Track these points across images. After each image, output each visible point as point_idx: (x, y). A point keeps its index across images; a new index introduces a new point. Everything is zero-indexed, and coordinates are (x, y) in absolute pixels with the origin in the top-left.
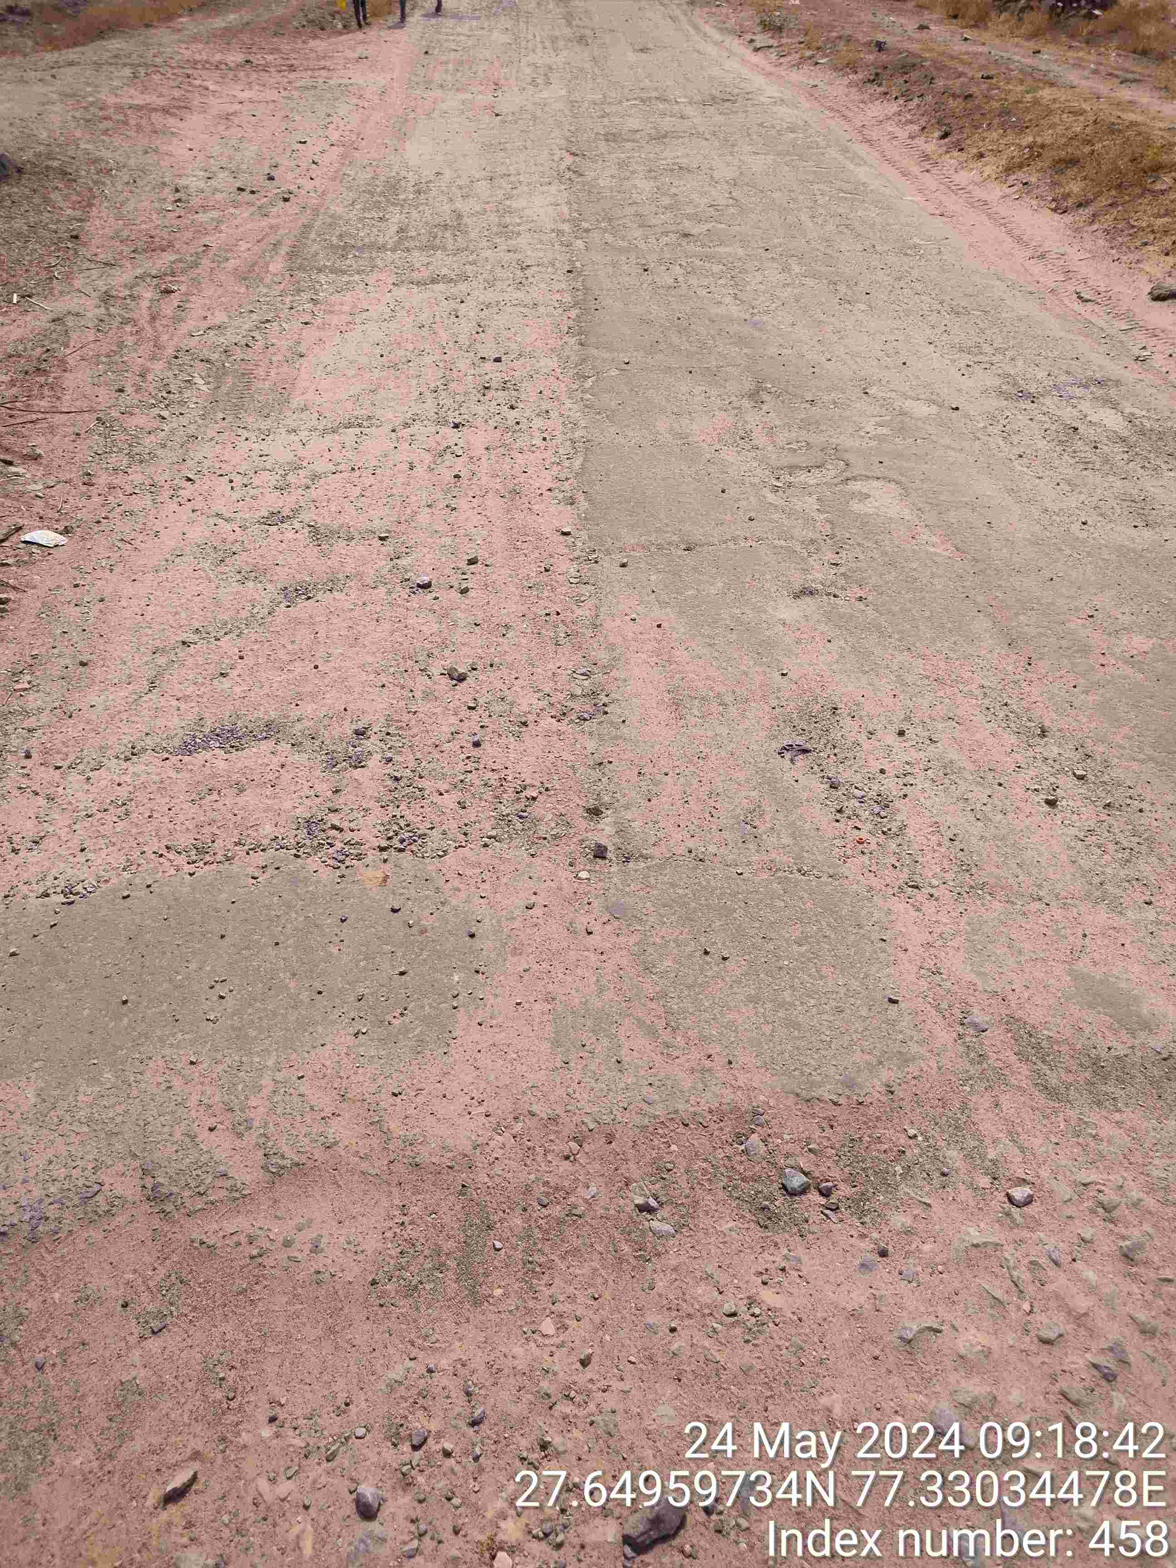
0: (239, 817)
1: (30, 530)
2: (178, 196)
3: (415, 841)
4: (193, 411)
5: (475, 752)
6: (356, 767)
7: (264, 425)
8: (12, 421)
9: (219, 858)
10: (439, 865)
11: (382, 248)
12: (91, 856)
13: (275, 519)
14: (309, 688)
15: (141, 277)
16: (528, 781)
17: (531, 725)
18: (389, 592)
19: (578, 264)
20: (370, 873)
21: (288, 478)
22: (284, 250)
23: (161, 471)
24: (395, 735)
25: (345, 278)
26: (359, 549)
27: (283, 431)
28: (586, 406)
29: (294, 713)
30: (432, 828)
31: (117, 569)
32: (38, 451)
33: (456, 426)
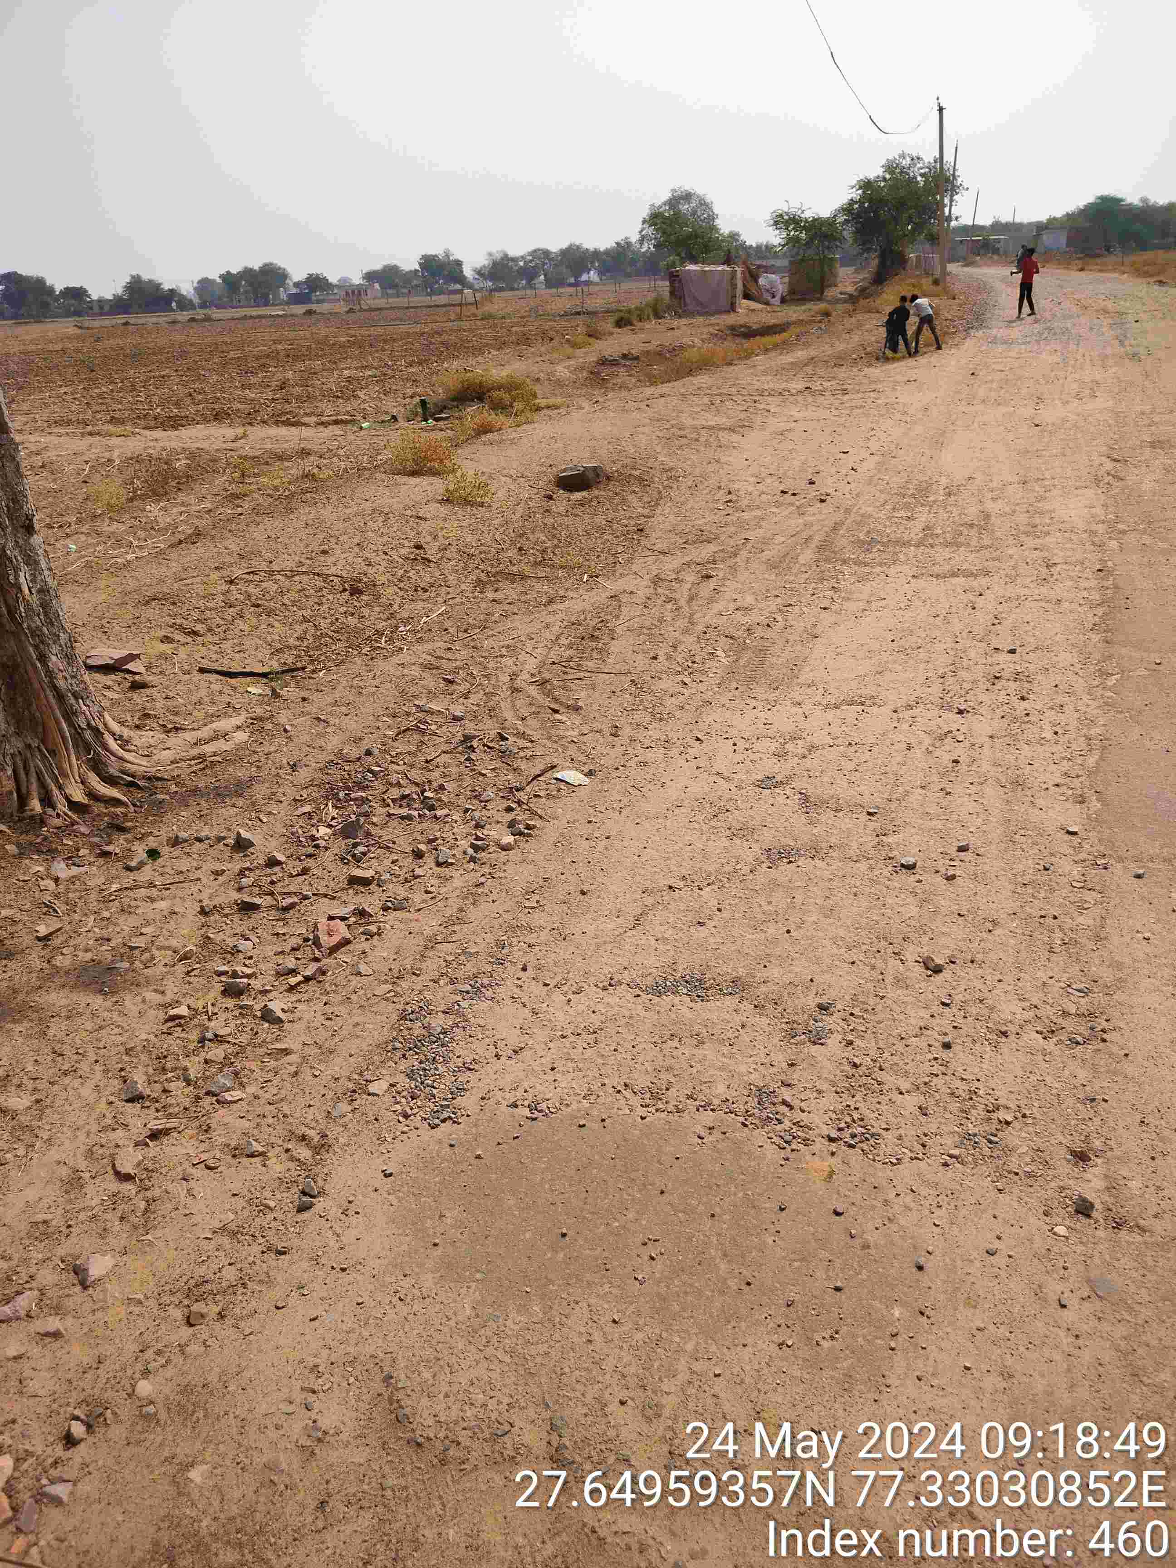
0: (695, 1070)
1: (562, 769)
2: (729, 497)
3: (867, 1139)
4: (712, 679)
5: (945, 1055)
6: (815, 1043)
7: (772, 697)
8: (565, 677)
9: (670, 1107)
10: (891, 1174)
11: (906, 544)
12: (558, 1076)
13: (768, 783)
14: (778, 951)
15: (688, 564)
16: (1002, 1102)
17: (1012, 1037)
18: (871, 868)
19: (1110, 564)
20: (817, 1162)
21: (786, 746)
22: (813, 544)
23: (675, 730)
24: (858, 1017)
25: (867, 570)
26: (845, 822)
27: (788, 703)
28: (1106, 704)
29: (761, 975)
30: (887, 1130)
31: (625, 812)
32: (580, 703)
33: (960, 712)
